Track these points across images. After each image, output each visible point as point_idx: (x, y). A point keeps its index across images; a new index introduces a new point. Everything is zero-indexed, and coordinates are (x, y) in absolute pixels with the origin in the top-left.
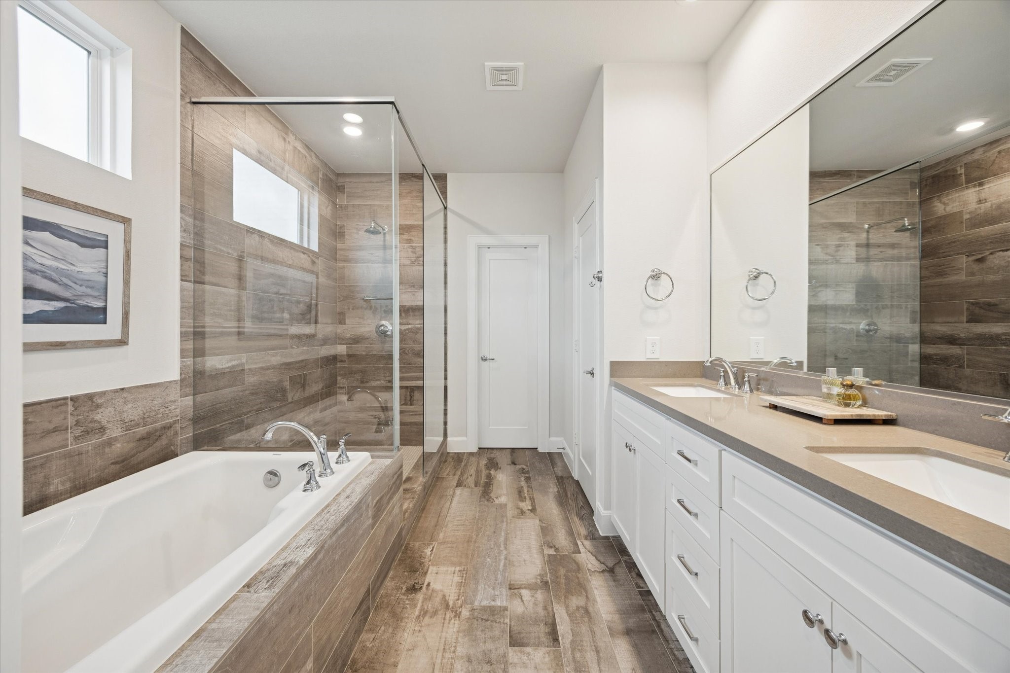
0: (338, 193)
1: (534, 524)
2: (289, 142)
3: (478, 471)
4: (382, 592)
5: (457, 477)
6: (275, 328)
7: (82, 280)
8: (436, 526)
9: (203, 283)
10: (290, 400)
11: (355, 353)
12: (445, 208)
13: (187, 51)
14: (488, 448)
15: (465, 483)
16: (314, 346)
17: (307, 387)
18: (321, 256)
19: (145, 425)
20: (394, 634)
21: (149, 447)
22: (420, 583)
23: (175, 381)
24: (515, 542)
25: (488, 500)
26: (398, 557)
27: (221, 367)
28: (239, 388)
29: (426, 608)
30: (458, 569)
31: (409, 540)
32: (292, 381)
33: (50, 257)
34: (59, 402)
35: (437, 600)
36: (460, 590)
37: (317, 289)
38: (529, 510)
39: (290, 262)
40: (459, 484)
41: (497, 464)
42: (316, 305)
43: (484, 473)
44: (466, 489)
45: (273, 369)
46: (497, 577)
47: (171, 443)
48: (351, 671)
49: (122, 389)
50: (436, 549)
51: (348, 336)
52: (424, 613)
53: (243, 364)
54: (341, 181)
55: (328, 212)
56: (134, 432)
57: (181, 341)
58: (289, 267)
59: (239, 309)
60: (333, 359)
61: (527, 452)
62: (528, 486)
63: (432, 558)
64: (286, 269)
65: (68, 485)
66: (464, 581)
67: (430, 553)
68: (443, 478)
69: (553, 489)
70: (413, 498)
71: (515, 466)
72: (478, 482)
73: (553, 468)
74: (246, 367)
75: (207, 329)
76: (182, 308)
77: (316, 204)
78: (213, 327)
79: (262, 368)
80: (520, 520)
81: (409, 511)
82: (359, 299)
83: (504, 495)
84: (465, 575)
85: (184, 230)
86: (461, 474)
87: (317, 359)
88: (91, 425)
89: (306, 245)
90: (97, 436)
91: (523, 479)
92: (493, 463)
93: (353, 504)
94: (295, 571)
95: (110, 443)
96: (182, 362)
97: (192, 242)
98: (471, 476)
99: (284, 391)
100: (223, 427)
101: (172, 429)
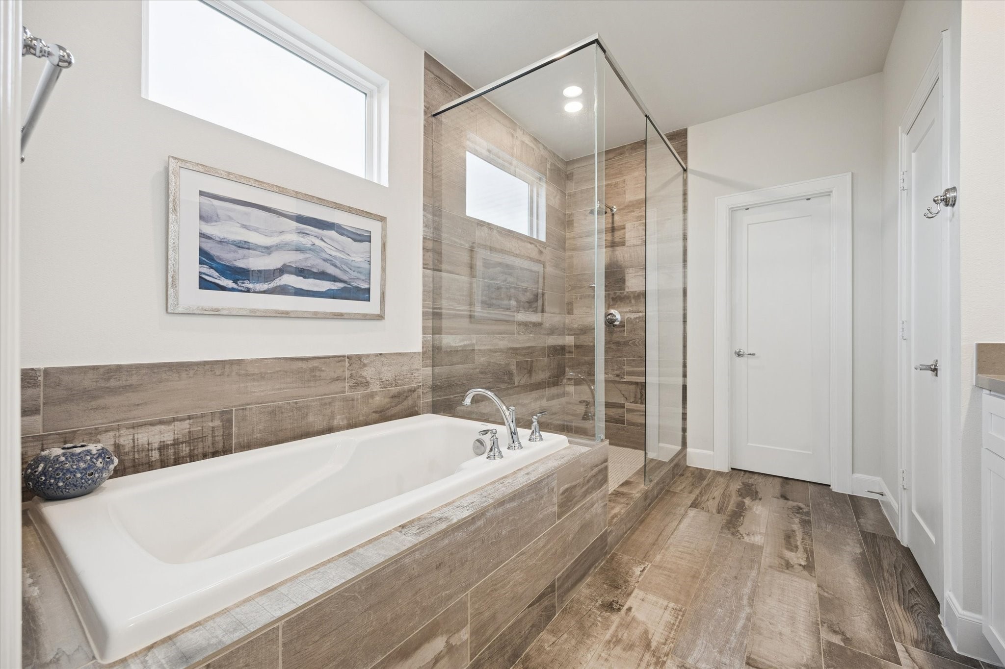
0: (567, 181)
1: (807, 589)
2: (517, 137)
3: (725, 496)
4: (574, 595)
5: (693, 497)
6: (503, 314)
7: (355, 267)
8: (654, 544)
9: (441, 271)
10: (516, 384)
11: (582, 344)
12: (685, 170)
13: (429, 73)
14: (745, 471)
15: (703, 505)
16: (541, 334)
17: (533, 374)
18: (549, 246)
19: (396, 386)
20: (575, 649)
21: (399, 404)
22: (619, 603)
23: (418, 353)
24: (768, 601)
25: (733, 534)
26: (599, 564)
27: (455, 345)
28: (470, 366)
29: (620, 635)
30: (672, 605)
31: (618, 550)
32: (518, 366)
33: (334, 249)
34: (340, 358)
35: (637, 632)
36: (670, 633)
37: (544, 278)
38: (800, 565)
39: (518, 252)
40: (694, 505)
41: (757, 492)
42: (543, 294)
43: (734, 499)
44: (703, 513)
45: (500, 352)
46: (729, 639)
47: (415, 405)
48: (522, 666)
49: (381, 354)
50: (648, 571)
51: (576, 326)
52: (616, 641)
53: (473, 345)
54: (570, 168)
55: (556, 202)
56: (388, 390)
57: (423, 319)
58: (516, 257)
59: (471, 294)
60: (561, 350)
61: (811, 488)
62: (805, 533)
63: (640, 579)
64: (513, 258)
65: (345, 422)
66: (677, 624)
67: (639, 573)
68: (675, 493)
69: (853, 548)
70: (627, 504)
71: (786, 501)
72: (722, 508)
73: (858, 518)
74: (476, 348)
75: (443, 311)
76: (424, 291)
77: (543, 193)
78: (449, 309)
79: (490, 350)
80: (782, 574)
81: (619, 516)
82: (587, 287)
83: (760, 534)
84: (680, 617)
85: (426, 226)
86: (701, 493)
87: (544, 348)
88: (360, 379)
89: (535, 237)
90: (363, 388)
91: (797, 520)
92: (750, 490)
93: (529, 481)
94: (444, 527)
95: (372, 395)
96: (424, 337)
97: (432, 235)
98: (714, 498)
99: (510, 374)
100: (457, 398)
101: (416, 392)
